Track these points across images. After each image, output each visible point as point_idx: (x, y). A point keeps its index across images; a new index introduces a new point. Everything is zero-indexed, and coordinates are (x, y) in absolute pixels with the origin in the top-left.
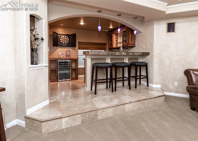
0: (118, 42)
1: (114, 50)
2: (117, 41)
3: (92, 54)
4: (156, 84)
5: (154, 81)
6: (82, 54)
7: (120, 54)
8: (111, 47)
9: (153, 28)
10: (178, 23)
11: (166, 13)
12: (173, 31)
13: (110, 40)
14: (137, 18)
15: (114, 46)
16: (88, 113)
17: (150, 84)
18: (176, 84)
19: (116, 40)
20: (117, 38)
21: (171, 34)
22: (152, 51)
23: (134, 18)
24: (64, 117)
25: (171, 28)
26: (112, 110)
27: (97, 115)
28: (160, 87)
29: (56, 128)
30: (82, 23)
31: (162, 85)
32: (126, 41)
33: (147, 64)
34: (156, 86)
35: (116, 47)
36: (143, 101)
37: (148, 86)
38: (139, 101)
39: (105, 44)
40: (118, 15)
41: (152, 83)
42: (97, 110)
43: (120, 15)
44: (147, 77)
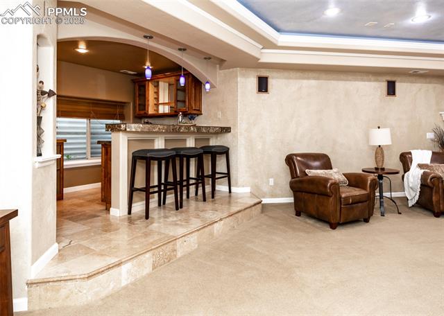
0: (160, 102)
1: (150, 121)
2: (157, 99)
3: (139, 130)
4: (243, 186)
5: (240, 181)
6: (104, 131)
7: (187, 131)
8: (142, 112)
9: (237, 83)
10: (273, 78)
11: (260, 61)
12: (266, 91)
13: (139, 95)
14: (210, 58)
15: (151, 111)
16: (162, 247)
17: (233, 189)
18: (271, 182)
19: (156, 96)
20: (157, 93)
21: (263, 95)
22: (235, 125)
23: (205, 58)
24: (126, 262)
25: (263, 85)
26: (196, 237)
27: (176, 250)
28: (249, 191)
29: (111, 288)
30: (82, 49)
31: (252, 187)
32: (184, 102)
33: (229, 149)
34: (242, 190)
35: (154, 112)
36: (236, 215)
37: (230, 192)
38: (231, 215)
39: (122, 105)
40: (180, 50)
41: (237, 185)
42: (176, 240)
43: (184, 50)
44: (228, 175)
